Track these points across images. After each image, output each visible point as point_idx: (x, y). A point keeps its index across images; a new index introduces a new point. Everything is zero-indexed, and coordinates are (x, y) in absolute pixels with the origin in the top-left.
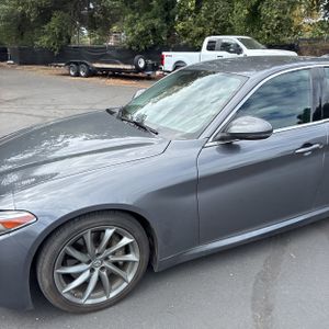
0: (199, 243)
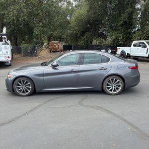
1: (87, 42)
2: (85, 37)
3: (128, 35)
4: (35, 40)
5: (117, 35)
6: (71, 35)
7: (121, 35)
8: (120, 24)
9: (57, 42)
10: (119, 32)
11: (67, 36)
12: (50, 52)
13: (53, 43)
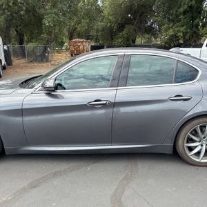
0: (29, 146)
1: (128, 40)
2: (124, 32)
3: (194, 29)
4: (45, 36)
5: (176, 29)
6: (103, 30)
7: (182, 29)
8: (181, 10)
9: (82, 40)
10: (179, 24)
11: (97, 30)
12: (72, 55)
13: (76, 42)
